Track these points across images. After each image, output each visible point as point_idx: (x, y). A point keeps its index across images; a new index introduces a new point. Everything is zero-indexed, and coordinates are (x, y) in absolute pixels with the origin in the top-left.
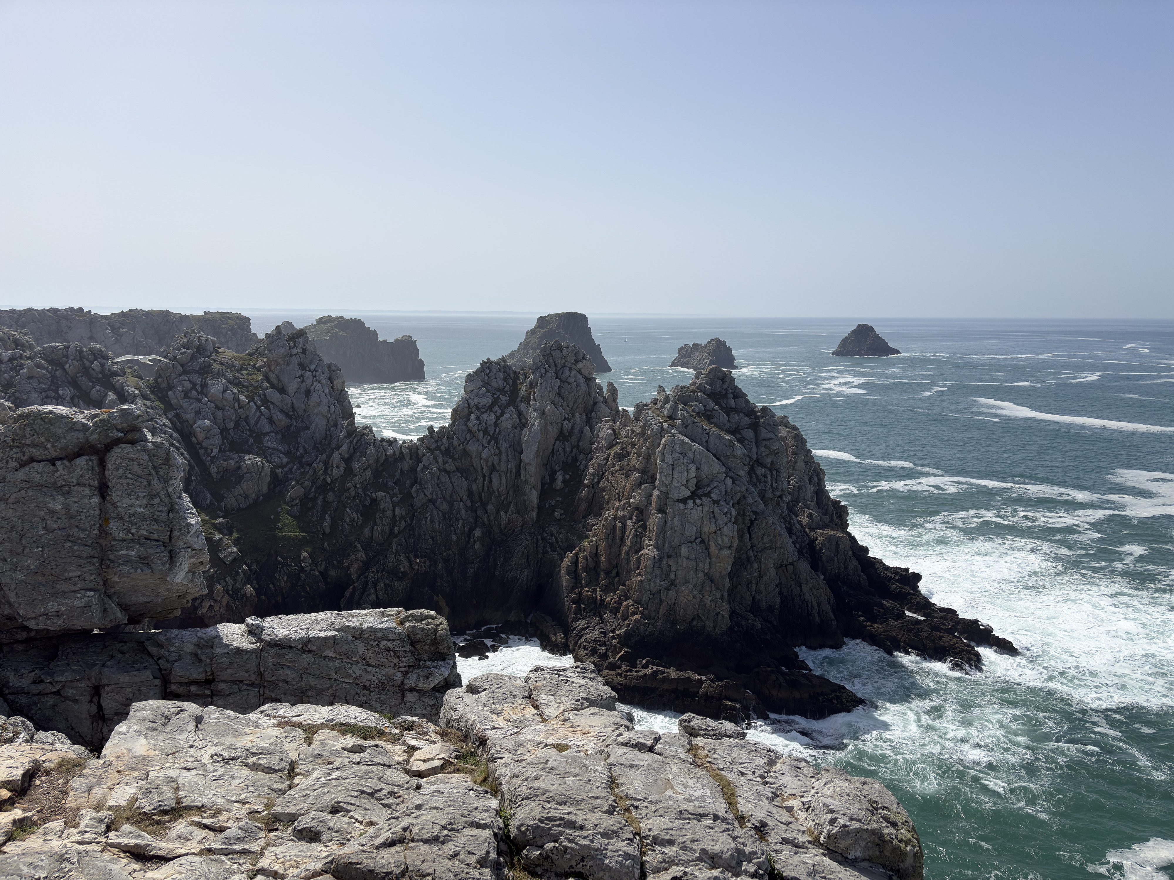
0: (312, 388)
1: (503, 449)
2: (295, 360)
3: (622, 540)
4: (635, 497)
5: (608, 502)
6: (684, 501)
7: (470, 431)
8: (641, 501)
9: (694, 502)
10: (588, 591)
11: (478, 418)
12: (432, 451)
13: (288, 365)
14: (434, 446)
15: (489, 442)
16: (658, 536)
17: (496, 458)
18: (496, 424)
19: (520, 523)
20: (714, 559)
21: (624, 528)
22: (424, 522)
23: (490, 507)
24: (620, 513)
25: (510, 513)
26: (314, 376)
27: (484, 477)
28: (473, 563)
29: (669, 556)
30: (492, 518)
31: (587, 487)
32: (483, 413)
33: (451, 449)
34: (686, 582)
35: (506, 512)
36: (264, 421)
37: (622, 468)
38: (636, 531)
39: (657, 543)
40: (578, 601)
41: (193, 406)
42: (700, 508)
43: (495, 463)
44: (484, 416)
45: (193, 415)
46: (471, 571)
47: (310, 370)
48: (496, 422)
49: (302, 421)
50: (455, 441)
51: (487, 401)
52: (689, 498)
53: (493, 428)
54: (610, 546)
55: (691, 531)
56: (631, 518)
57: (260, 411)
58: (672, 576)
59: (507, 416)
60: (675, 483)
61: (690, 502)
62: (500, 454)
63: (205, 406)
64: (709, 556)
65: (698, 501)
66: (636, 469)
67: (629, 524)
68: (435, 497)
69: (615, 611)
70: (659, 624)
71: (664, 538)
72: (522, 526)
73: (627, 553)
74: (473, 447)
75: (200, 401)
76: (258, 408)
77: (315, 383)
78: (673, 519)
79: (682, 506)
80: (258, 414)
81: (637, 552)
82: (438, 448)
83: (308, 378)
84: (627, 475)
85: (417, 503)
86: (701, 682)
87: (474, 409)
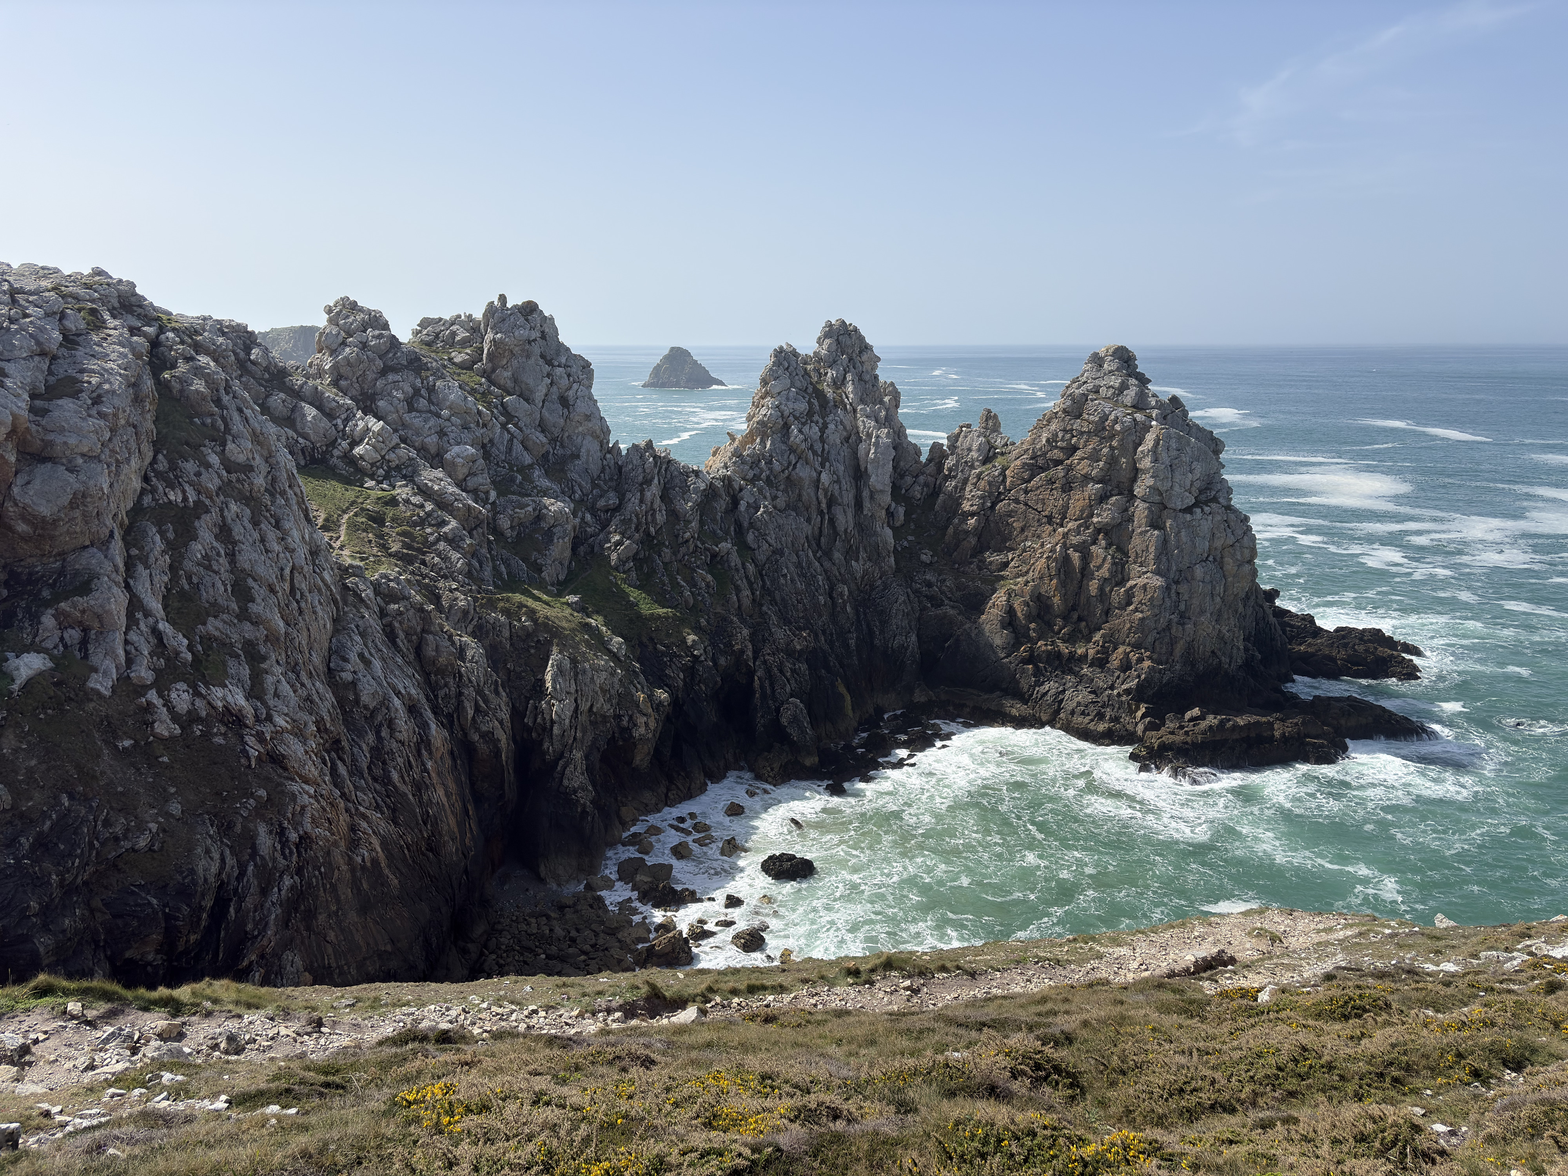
0: (571, 393)
1: (841, 473)
2: (536, 349)
3: (1085, 572)
4: (1098, 515)
5: (1023, 530)
6: (1189, 510)
7: (792, 450)
8: (1113, 518)
9: (1202, 510)
10: (1046, 645)
11: (800, 431)
12: (752, 481)
13: (528, 357)
14: (750, 475)
15: (823, 465)
16: (1158, 559)
17: (837, 487)
18: (822, 440)
19: (877, 574)
20: (1230, 579)
21: (1086, 557)
22: (782, 581)
23: (837, 556)
24: (1075, 540)
25: (861, 562)
26: (569, 376)
27: (821, 513)
28: (849, 632)
29: (1177, 582)
30: (843, 571)
31: (972, 514)
32: (804, 424)
33: (772, 478)
34: (1202, 612)
35: (857, 561)
36: (518, 447)
37: (1051, 482)
38: (1113, 557)
39: (1158, 567)
40: (1031, 659)
41: (432, 423)
42: (1210, 517)
43: (836, 493)
44: (806, 429)
45: (434, 438)
46: (852, 642)
47: (559, 366)
48: (821, 437)
49: (562, 446)
50: (776, 466)
51: (802, 406)
52: (1195, 505)
53: (821, 445)
54: (1063, 584)
55: (1203, 546)
56: (1094, 543)
57: (509, 432)
58: (1182, 607)
59: (832, 426)
60: (1177, 488)
61: (1198, 510)
62: (838, 481)
63: (448, 424)
64: (1224, 576)
65: (1207, 509)
66: (1087, 479)
67: (1097, 550)
68: (779, 546)
69: (1101, 663)
70: (1178, 667)
71: (1168, 559)
72: (881, 578)
73: (1101, 589)
74: (804, 473)
75: (438, 416)
76: (504, 426)
77: (575, 386)
78: (1178, 534)
79: (1188, 517)
80: (507, 436)
81: (1121, 583)
82: (756, 478)
83: (561, 377)
84: (1067, 488)
85: (761, 557)
86: (1271, 725)
87: (791, 418)
